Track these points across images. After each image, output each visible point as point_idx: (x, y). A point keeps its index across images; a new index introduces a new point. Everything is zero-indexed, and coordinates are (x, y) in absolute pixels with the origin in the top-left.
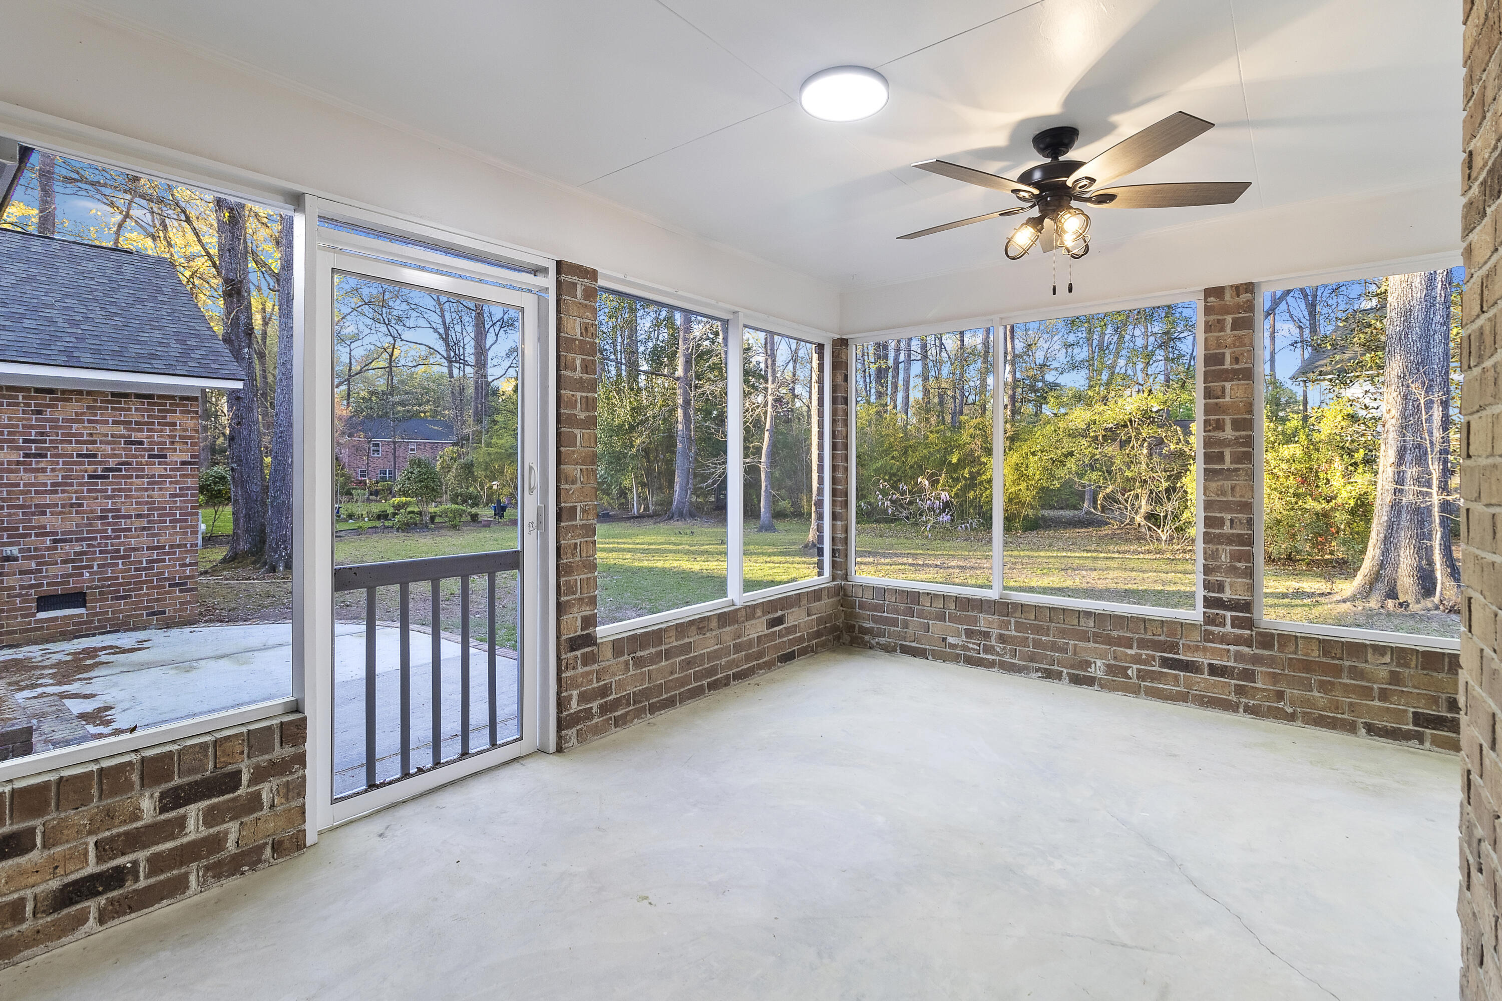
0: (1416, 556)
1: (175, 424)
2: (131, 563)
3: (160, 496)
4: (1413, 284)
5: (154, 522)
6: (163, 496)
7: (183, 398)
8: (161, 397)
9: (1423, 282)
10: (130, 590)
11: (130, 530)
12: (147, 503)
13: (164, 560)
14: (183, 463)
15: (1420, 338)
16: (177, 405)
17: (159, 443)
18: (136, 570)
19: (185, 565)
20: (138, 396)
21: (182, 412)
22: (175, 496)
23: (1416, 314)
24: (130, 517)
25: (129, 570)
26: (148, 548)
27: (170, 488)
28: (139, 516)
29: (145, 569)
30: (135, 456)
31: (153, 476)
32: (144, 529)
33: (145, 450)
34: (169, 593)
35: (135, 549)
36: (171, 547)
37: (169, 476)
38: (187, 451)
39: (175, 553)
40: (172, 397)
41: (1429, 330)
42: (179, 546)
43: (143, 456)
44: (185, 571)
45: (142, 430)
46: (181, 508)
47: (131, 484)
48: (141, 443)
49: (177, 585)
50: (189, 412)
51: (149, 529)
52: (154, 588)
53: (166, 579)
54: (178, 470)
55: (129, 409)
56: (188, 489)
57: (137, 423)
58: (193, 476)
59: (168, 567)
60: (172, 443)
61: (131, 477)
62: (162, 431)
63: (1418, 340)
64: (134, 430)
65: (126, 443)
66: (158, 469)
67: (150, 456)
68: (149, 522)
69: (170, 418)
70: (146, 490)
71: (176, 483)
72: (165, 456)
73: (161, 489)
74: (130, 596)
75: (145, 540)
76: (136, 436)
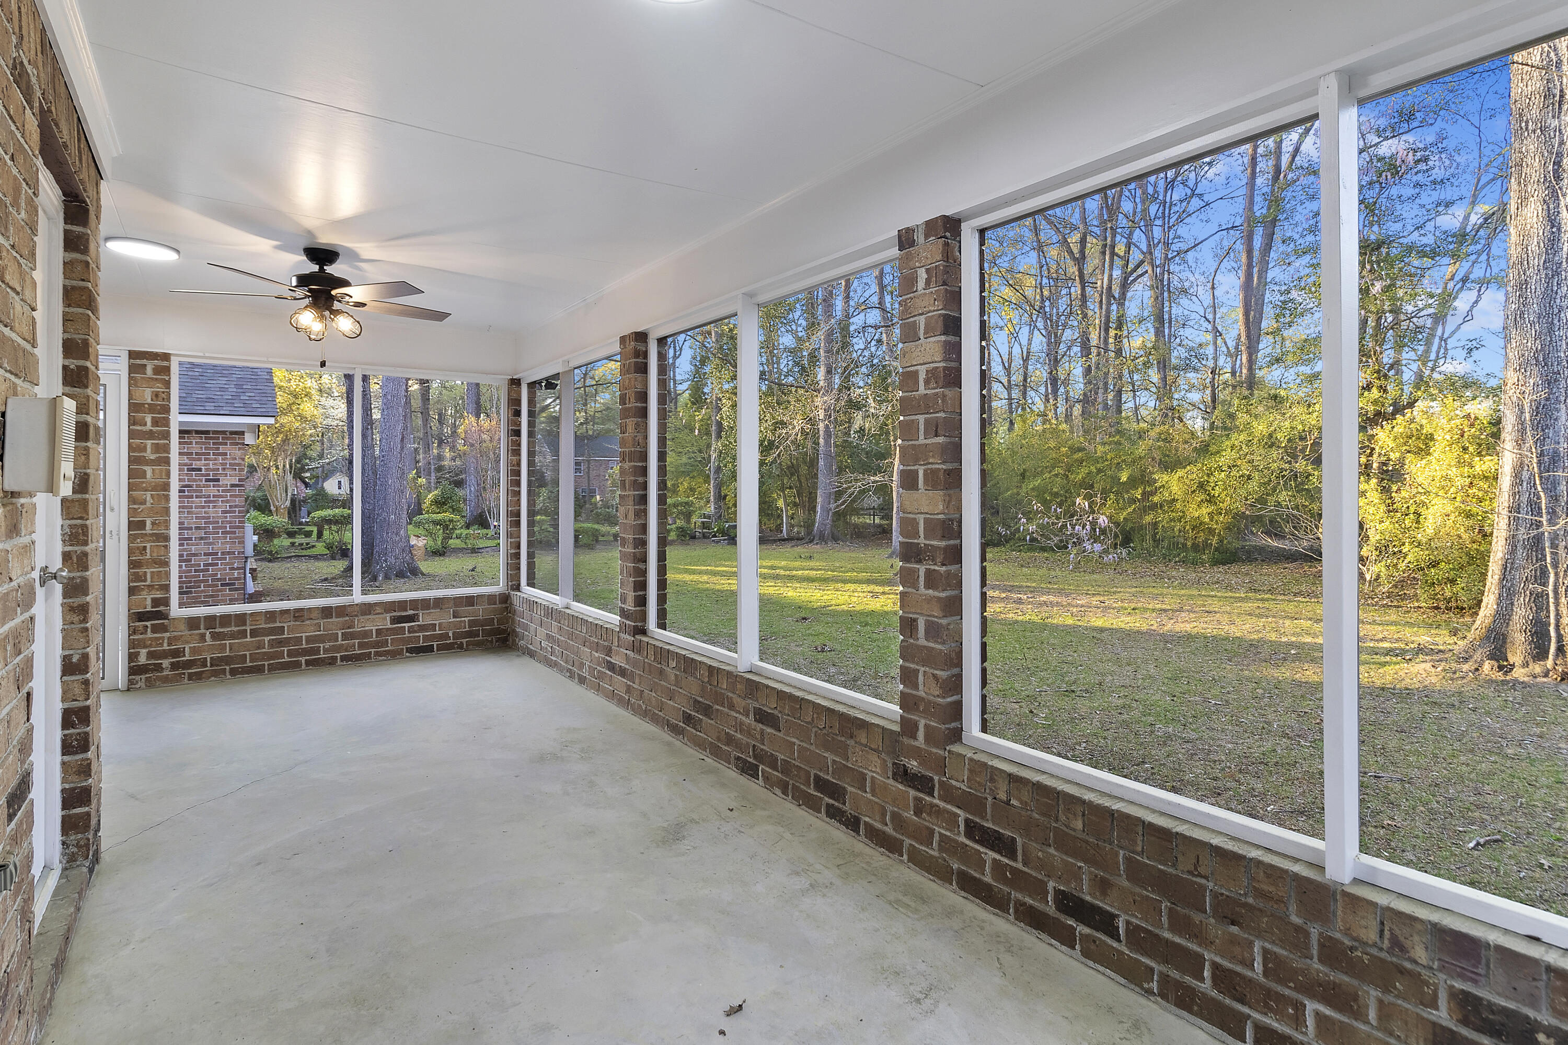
0: (1533, 605)
1: (226, 454)
2: (192, 566)
3: (215, 512)
4: (1529, 248)
5: (210, 533)
6: (217, 512)
7: (232, 433)
8: (215, 432)
9: (1542, 245)
10: (191, 587)
11: (190, 539)
12: (204, 518)
13: (217, 564)
14: (232, 485)
15: (1539, 318)
16: (227, 438)
17: (213, 470)
18: (196, 571)
19: (233, 569)
20: (197, 432)
21: (231, 444)
22: (226, 512)
23: (1533, 287)
24: (191, 529)
25: (190, 571)
26: (205, 554)
27: (222, 506)
28: (197, 528)
29: (202, 571)
30: (195, 480)
31: (209, 496)
32: (202, 538)
33: (203, 475)
34: (220, 591)
35: (195, 555)
36: (223, 553)
37: (221, 496)
38: (236, 476)
39: (225, 559)
40: (224, 432)
41: (1551, 307)
42: (229, 553)
43: (201, 481)
44: (233, 574)
45: (200, 460)
46: (230, 522)
47: (192, 502)
48: (200, 470)
49: (228, 584)
50: (237, 444)
51: (206, 538)
52: (209, 586)
53: (218, 580)
54: (228, 491)
55: (191, 443)
56: (236, 506)
57: (197, 454)
58: (240, 496)
59: (220, 570)
60: (224, 469)
61: (192, 497)
62: (215, 459)
63: (1536, 320)
64: (194, 459)
65: (188, 470)
66: (212, 491)
67: (207, 480)
68: (205, 533)
69: (222, 449)
70: (203, 507)
71: (227, 501)
72: (218, 480)
73: (214, 507)
74: (191, 592)
75: (202, 548)
76: (196, 464)
